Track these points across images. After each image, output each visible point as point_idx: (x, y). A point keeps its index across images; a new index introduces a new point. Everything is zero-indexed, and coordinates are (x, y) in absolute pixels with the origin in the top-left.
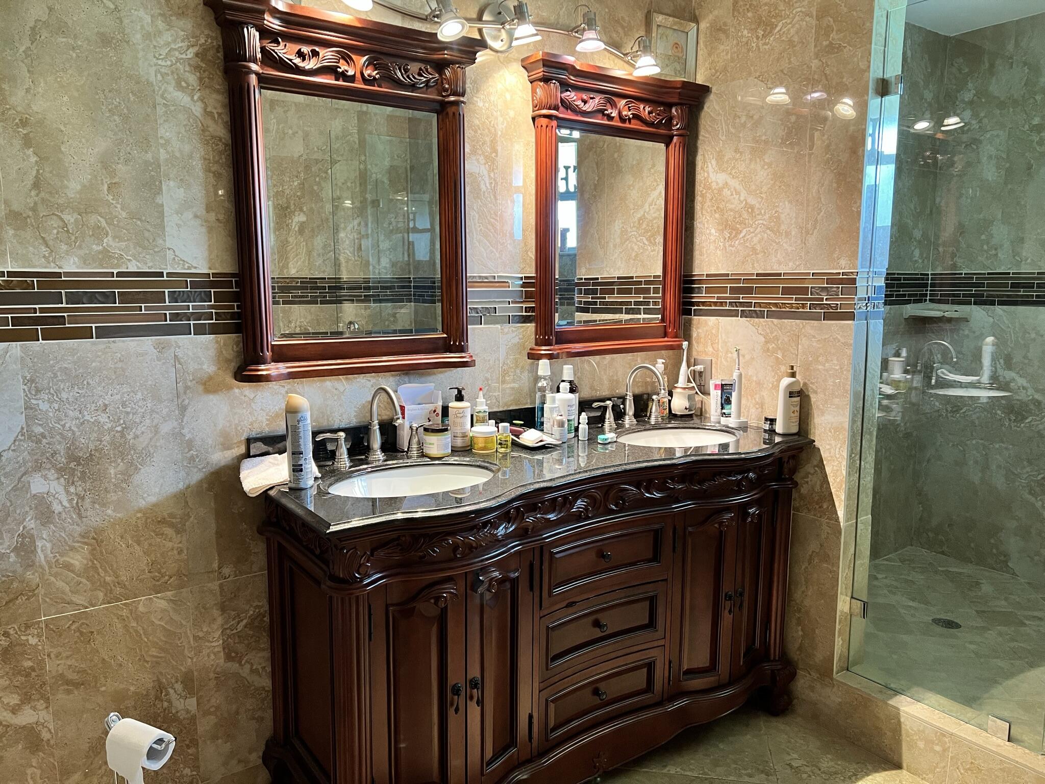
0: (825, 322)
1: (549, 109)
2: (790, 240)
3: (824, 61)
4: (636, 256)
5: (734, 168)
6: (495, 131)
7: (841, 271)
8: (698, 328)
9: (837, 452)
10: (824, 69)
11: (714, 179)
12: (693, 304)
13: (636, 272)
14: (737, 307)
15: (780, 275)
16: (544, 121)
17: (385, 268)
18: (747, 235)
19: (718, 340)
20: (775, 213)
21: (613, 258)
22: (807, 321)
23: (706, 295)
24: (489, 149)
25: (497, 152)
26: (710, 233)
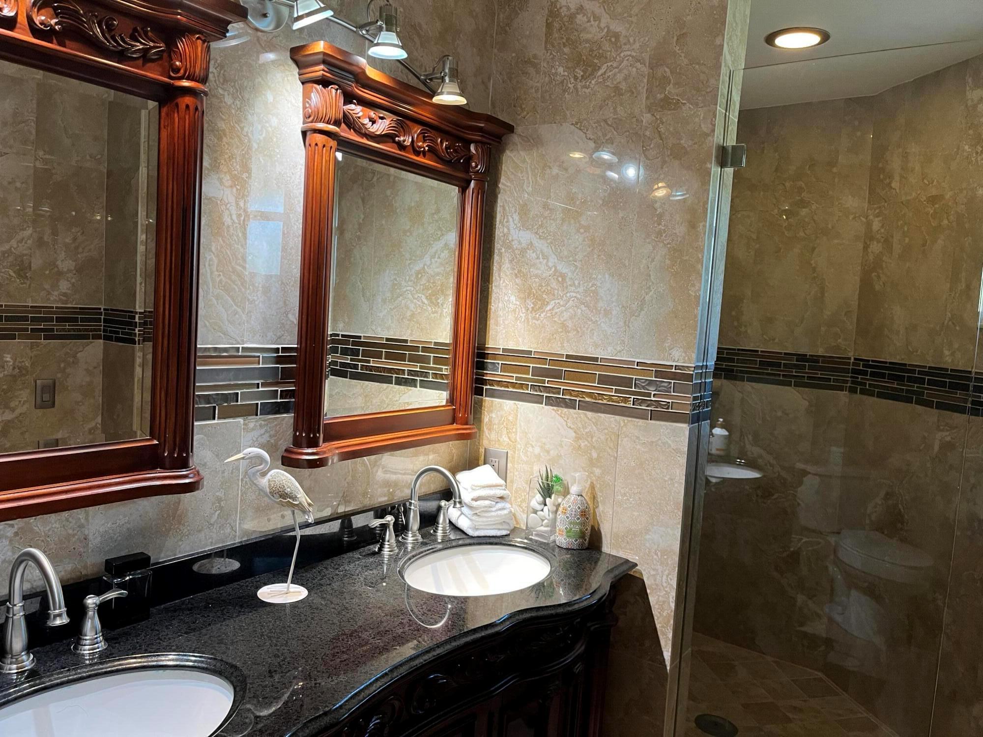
0: (653, 422)
1: (328, 123)
2: (610, 320)
3: (658, 117)
4: (413, 315)
5: (541, 226)
6: (249, 141)
7: (674, 364)
8: (492, 412)
9: (664, 580)
10: (658, 126)
11: (515, 237)
12: (484, 382)
13: (411, 334)
14: (541, 392)
15: (596, 359)
16: (320, 138)
17: (65, 294)
18: (556, 308)
19: (516, 429)
20: (592, 287)
21: (381, 315)
22: (630, 419)
23: (502, 374)
24: (238, 167)
25: (251, 173)
26: (509, 300)
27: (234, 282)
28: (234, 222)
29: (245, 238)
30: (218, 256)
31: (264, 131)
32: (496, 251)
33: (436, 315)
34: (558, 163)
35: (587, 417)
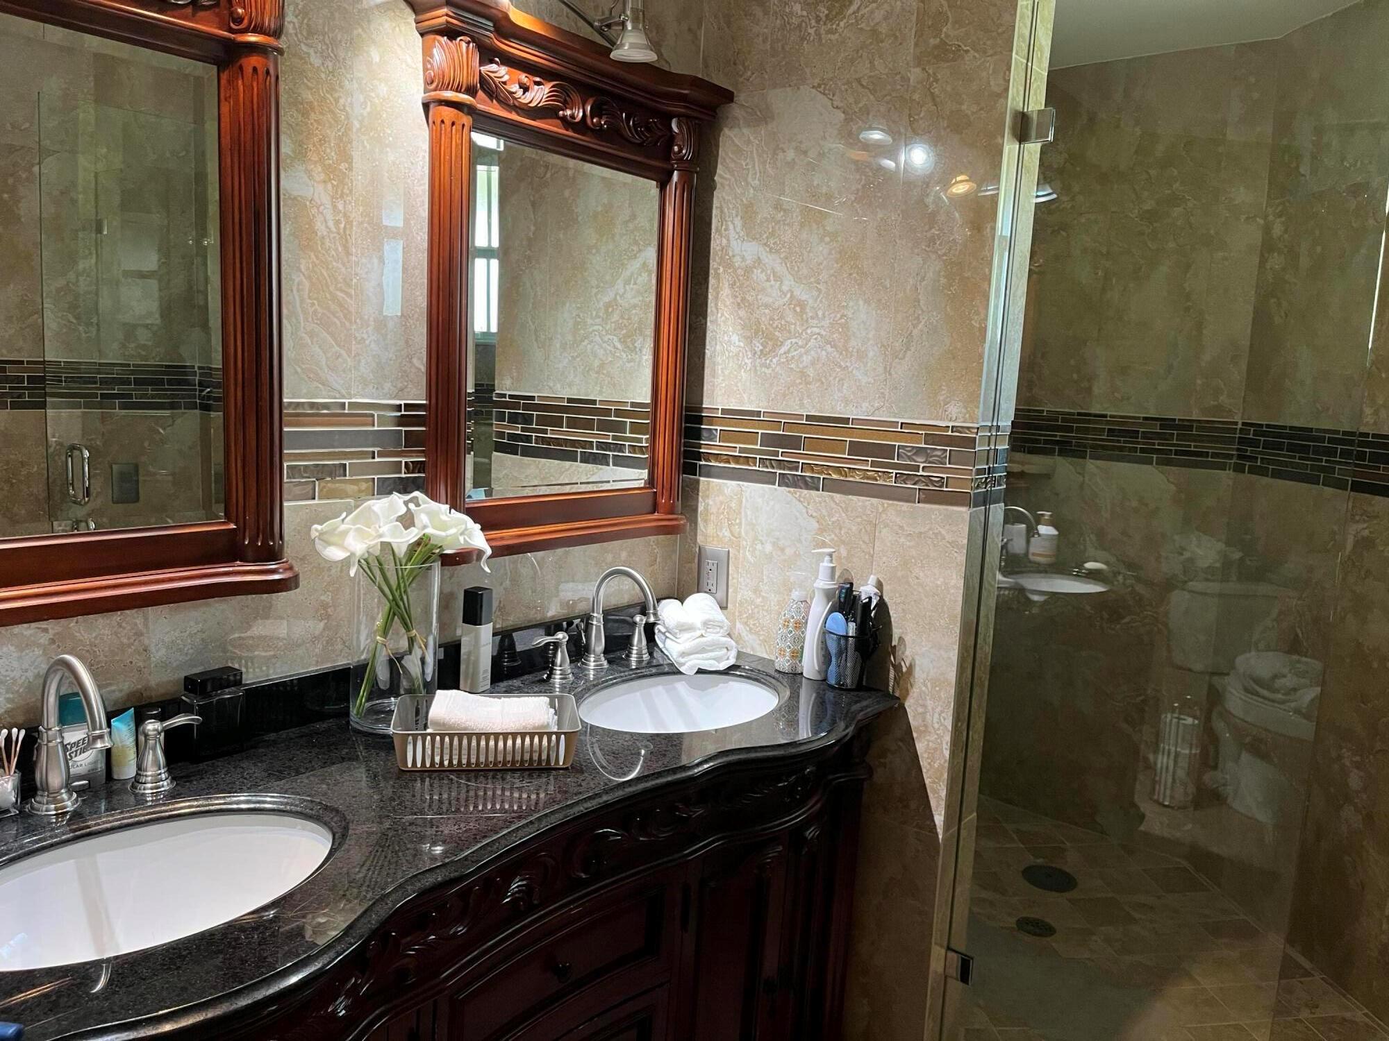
0: (922, 505)
1: (458, 90)
2: (865, 366)
3: (931, 71)
4: (602, 366)
5: (772, 234)
6: (347, 118)
7: (950, 424)
8: (708, 497)
9: (935, 720)
10: (931, 85)
11: (737, 252)
12: (699, 456)
13: (601, 392)
14: (773, 467)
15: (846, 420)
16: (448, 113)
17: (144, 347)
18: (792, 350)
19: (740, 519)
20: (841, 318)
21: (560, 366)
22: (891, 502)
23: (721, 444)
24: (333, 154)
25: (352, 162)
26: (729, 341)
27: (333, 314)
28: (330, 231)
29: (348, 254)
30: (309, 278)
31: (369, 103)
32: (712, 271)
33: (632, 364)
34: (794, 144)
35: (834, 501)
